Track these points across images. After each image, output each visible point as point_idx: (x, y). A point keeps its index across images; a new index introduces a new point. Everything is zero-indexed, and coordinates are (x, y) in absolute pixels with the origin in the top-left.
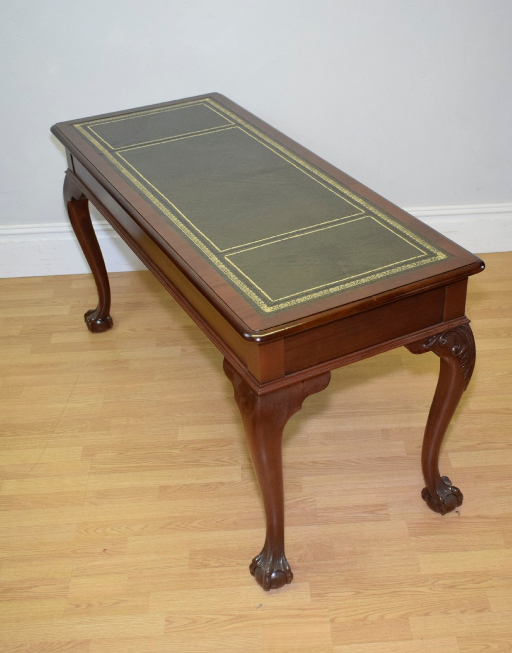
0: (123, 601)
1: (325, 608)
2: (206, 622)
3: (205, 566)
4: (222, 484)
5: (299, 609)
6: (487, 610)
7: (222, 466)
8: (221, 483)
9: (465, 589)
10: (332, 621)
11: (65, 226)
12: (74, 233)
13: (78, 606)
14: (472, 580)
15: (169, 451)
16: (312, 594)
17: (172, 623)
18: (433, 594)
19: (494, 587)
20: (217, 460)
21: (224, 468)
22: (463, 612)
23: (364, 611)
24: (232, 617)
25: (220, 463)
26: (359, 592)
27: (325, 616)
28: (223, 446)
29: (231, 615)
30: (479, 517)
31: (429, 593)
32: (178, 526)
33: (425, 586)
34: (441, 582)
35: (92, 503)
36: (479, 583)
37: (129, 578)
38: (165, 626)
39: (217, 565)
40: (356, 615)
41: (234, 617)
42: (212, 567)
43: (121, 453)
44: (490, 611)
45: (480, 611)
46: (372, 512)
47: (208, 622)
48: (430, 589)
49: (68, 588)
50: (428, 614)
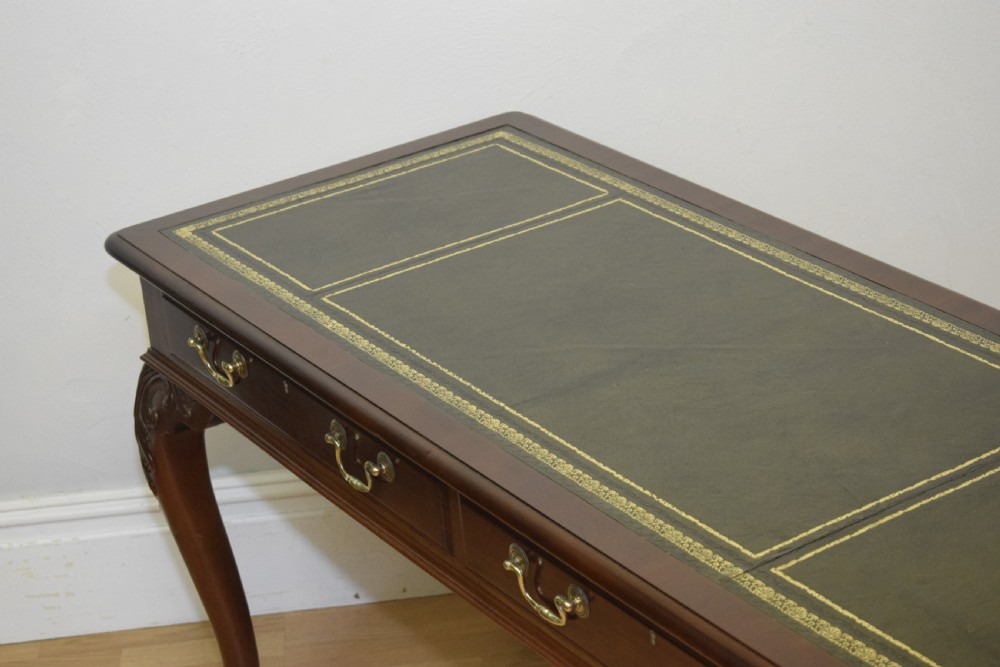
11: (139, 495)
12: (162, 516)
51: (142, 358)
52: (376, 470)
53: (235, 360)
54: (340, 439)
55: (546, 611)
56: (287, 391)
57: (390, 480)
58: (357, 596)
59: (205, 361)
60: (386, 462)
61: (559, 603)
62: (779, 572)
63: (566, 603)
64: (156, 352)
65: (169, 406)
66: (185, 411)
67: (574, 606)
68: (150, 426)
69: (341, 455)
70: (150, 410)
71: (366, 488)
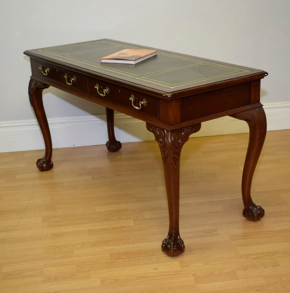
0: (75, 275)
1: (189, 271)
2: (124, 280)
3: (120, 259)
4: (124, 227)
5: (175, 272)
6: (278, 266)
7: (122, 220)
9: (265, 258)
10: (194, 275)
13: (50, 279)
14: (268, 255)
15: (92, 216)
16: (180, 266)
17: (104, 282)
18: (247, 262)
19: (280, 257)
20: (120, 218)
21: (123, 221)
22: (265, 267)
23: (211, 270)
24: (138, 277)
26: (207, 264)
27: (190, 274)
28: (122, 212)
29: (137, 276)
30: (268, 231)
32: (102, 244)
33: (243, 259)
34: (252, 257)
35: (51, 238)
36: (272, 256)
37: (77, 266)
38: (101, 283)
39: (126, 258)
40: (207, 272)
42: (123, 259)
43: (64, 218)
44: (280, 266)
45: (274, 266)
46: (209, 233)
47: (125, 280)
48: (246, 260)
49: (43, 272)
50: (246, 269)
51: (30, 77)
52: (73, 79)
53: (48, 69)
54: (67, 77)
55: (102, 95)
56: (57, 71)
57: (75, 81)
58: (74, 145)
59: (42, 71)
60: (75, 78)
61: (104, 91)
62: (142, 77)
63: (105, 90)
64: (33, 75)
65: (35, 85)
66: (38, 85)
67: (107, 91)
68: (31, 90)
69: (67, 80)
70: (31, 87)
71: (71, 84)
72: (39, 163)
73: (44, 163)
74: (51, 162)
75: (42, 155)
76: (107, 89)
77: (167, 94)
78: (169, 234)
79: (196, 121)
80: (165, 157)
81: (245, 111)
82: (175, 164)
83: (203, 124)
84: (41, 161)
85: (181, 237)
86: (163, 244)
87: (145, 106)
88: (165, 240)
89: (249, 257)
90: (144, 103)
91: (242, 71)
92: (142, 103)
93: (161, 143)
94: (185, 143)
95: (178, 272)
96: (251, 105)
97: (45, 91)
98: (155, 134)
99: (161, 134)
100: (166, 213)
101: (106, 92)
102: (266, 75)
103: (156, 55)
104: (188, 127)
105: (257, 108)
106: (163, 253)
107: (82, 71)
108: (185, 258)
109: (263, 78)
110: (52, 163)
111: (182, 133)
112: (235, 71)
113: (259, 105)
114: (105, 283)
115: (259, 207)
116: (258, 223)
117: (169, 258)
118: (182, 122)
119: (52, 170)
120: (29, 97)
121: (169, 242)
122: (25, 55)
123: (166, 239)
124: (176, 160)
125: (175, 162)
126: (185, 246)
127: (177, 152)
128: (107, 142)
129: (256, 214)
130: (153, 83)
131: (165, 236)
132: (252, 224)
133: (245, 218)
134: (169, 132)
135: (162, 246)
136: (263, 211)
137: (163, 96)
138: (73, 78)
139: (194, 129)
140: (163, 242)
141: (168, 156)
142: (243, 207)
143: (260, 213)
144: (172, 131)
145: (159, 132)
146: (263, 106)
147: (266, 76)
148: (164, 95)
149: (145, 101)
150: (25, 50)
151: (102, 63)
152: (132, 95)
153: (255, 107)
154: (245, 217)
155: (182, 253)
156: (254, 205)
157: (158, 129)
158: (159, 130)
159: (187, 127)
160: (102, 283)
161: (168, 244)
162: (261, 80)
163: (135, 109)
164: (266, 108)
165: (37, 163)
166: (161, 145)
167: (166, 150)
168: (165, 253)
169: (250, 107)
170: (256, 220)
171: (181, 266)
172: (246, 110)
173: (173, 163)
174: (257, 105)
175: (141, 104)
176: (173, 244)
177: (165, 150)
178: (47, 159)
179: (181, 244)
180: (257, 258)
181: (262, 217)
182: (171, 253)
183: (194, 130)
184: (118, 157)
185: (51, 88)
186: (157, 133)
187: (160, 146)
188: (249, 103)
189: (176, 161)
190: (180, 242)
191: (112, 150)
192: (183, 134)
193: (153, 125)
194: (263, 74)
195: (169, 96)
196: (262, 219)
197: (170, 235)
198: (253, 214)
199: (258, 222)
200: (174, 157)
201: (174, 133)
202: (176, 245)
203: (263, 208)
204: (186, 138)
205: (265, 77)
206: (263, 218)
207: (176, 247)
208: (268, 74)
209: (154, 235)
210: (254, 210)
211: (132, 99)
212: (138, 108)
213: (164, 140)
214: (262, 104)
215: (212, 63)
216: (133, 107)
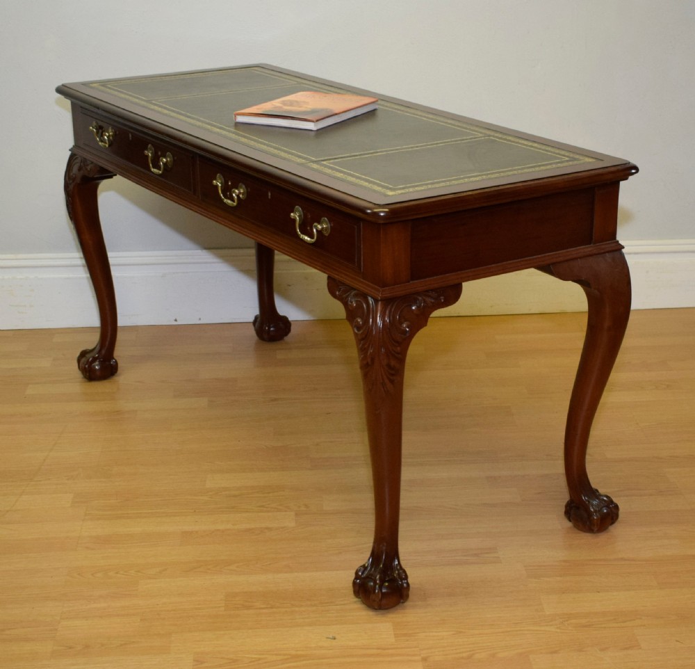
0: (134, 642)
1: (415, 647)
2: (251, 662)
3: (248, 608)
4: (269, 529)
5: (378, 649)
6: (636, 648)
7: (269, 512)
8: (267, 528)
9: (605, 628)
10: (425, 659)
13: (70, 648)
14: (615, 619)
15: (195, 497)
16: (395, 634)
17: (202, 663)
18: (562, 633)
19: (644, 626)
20: (263, 506)
21: (271, 514)
22: (602, 650)
23: (468, 649)
24: (286, 657)
25: (265, 509)
26: (461, 632)
27: (415, 655)
28: (269, 493)
29: (285, 655)
30: (622, 559)
31: (557, 632)
32: (209, 569)
33: (551, 625)
34: (573, 621)
35: (87, 548)
36: (625, 622)
37: (141, 620)
38: (194, 666)
39: (262, 606)
40: (457, 653)
41: (289, 657)
42: (257, 609)
43: (127, 500)
44: (640, 648)
45: (626, 649)
46: (476, 555)
47: (254, 661)
48: (557, 628)
49: (56, 630)
50: (555, 652)
51: (70, 150)
52: (164, 160)
53: (110, 130)
54: (151, 153)
55: (229, 201)
56: (131, 139)
57: (170, 165)
58: (176, 320)
59: (96, 136)
60: (169, 157)
61: (234, 192)
62: (325, 163)
63: (237, 191)
64: (76, 146)
65: (80, 169)
66: (86, 169)
67: (240, 193)
68: (71, 181)
69: (152, 161)
70: (71, 174)
71: (160, 172)
72: (83, 360)
73: (94, 360)
74: (113, 358)
75: (92, 341)
76: (241, 187)
77: (376, 208)
78: (373, 554)
79: (451, 278)
80: (367, 363)
81: (576, 259)
82: (392, 382)
83: (466, 286)
84: (88, 356)
85: (402, 562)
86: (357, 576)
87: (327, 235)
88: (362, 569)
89: (567, 621)
90: (323, 228)
91: (575, 159)
92: (320, 227)
93: (359, 328)
94: (418, 330)
95: (388, 649)
96: (592, 245)
97: (104, 184)
98: (346, 304)
99: (359, 306)
100: (367, 501)
101: (238, 196)
102: (633, 171)
103: (375, 110)
104: (427, 291)
105: (607, 254)
106: (356, 599)
107: (186, 142)
108: (408, 615)
109: (627, 179)
110: (116, 362)
111: (411, 306)
112: (559, 158)
113: (613, 245)
114: (203, 665)
115: (605, 498)
116: (602, 537)
117: (370, 614)
118: (412, 279)
119: (115, 378)
120: (66, 198)
121: (372, 575)
122: (59, 95)
123: (364, 566)
124: (393, 372)
125: (391, 378)
126: (411, 586)
127: (398, 353)
128: (256, 318)
129: (597, 516)
130: (350, 179)
131: (364, 558)
132: (586, 538)
133: (569, 524)
134: (380, 303)
135: (354, 583)
136: (617, 507)
137: (367, 214)
138: (165, 157)
139: (442, 298)
140: (357, 573)
141: (373, 360)
142: (566, 497)
143: (608, 514)
144: (387, 302)
145: (356, 301)
146: (623, 247)
147: (633, 174)
148: (369, 211)
149: (327, 224)
150: (59, 84)
151: (238, 125)
152: (297, 207)
153: (603, 251)
154: (570, 521)
155: (403, 603)
156: (594, 493)
157: (353, 293)
158: (356, 295)
159: (426, 293)
160: (196, 665)
161: (370, 577)
162: (622, 184)
163: (303, 240)
164: (630, 254)
165: (79, 361)
166: (360, 332)
167: (369, 346)
168: (360, 600)
169: (590, 249)
170: (596, 529)
171: (396, 636)
172: (580, 258)
173: (387, 381)
174: (607, 246)
175: (317, 230)
176: (380, 578)
177: (366, 346)
178: (103, 352)
179: (401, 581)
180: (586, 626)
181: (613, 523)
182: (374, 601)
183: (445, 299)
184: (280, 355)
185: (118, 179)
186: (352, 302)
187: (356, 334)
188: (588, 240)
189: (392, 375)
190: (399, 574)
191: (266, 336)
192: (414, 308)
193: (344, 284)
194: (627, 170)
195: (382, 214)
196: (611, 528)
197: (375, 555)
198: (590, 514)
199: (599, 534)
200: (389, 366)
201: (392, 306)
202: (387, 581)
203: (615, 500)
204: (421, 320)
205: (631, 178)
206: (614, 525)
207: (387, 587)
208: (637, 169)
209: (340, 553)
210: (592, 505)
211: (296, 215)
212: (309, 239)
213: (366, 321)
214: (620, 242)
215: (505, 137)
216: (298, 237)
